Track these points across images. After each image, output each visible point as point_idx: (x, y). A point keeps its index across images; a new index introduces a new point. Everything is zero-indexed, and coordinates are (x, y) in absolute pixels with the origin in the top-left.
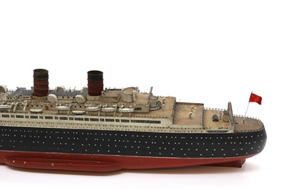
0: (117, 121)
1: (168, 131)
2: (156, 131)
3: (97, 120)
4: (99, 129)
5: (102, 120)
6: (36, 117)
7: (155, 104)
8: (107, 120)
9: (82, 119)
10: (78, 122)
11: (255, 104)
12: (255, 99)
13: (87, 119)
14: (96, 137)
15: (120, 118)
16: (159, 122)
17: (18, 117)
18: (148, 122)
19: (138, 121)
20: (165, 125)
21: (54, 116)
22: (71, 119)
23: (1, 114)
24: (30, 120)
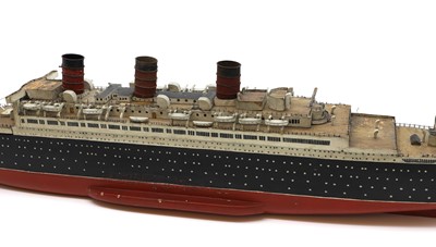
0: (262, 138)
1: (340, 158)
2: (322, 156)
3: (231, 136)
4: (232, 149)
5: (239, 137)
6: (139, 129)
7: (320, 115)
8: (246, 137)
9: (207, 134)
10: (201, 138)
13: (215, 135)
14: (227, 162)
15: (266, 135)
16: (327, 143)
17: (111, 127)
18: (310, 142)
19: (293, 140)
20: (336, 148)
21: (165, 128)
22: (191, 133)
23: (86, 122)
24: (129, 132)
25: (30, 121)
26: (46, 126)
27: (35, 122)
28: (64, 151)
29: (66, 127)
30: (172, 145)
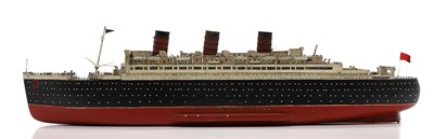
0: (293, 68)
1: (338, 78)
2: (328, 78)
3: (274, 68)
4: (274, 78)
5: (279, 68)
6: (214, 68)
8: (283, 68)
9: (259, 68)
10: (255, 71)
11: (404, 62)
12: (405, 57)
13: (264, 68)
14: (270, 87)
15: (295, 66)
16: (331, 68)
17: (195, 68)
18: (321, 68)
19: (312, 68)
21: (231, 66)
22: (249, 68)
23: (178, 66)
24: (208, 71)
25: (137, 68)
26: (149, 71)
27: (141, 68)
28: (159, 89)
29: (164, 71)
30: (235, 78)
